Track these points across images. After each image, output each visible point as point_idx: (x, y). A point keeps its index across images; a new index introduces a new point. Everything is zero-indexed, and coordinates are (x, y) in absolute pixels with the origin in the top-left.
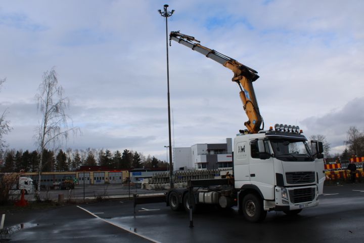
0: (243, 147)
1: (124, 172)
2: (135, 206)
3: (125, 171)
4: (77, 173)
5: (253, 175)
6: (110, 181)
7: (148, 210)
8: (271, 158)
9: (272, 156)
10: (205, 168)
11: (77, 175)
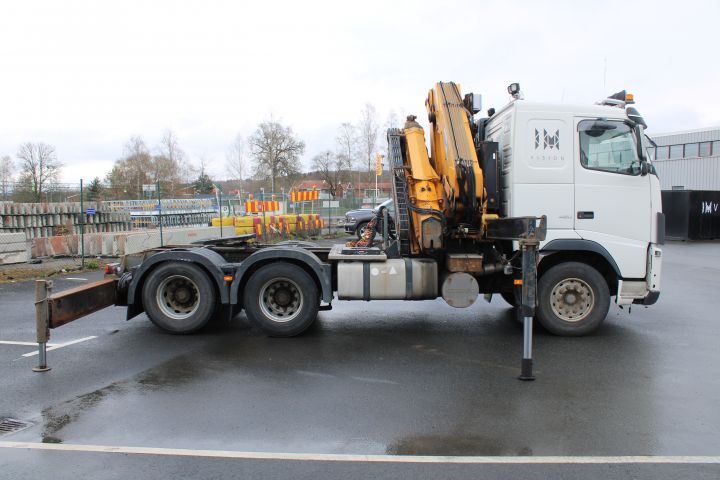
0: (551, 134)
5: (587, 215)
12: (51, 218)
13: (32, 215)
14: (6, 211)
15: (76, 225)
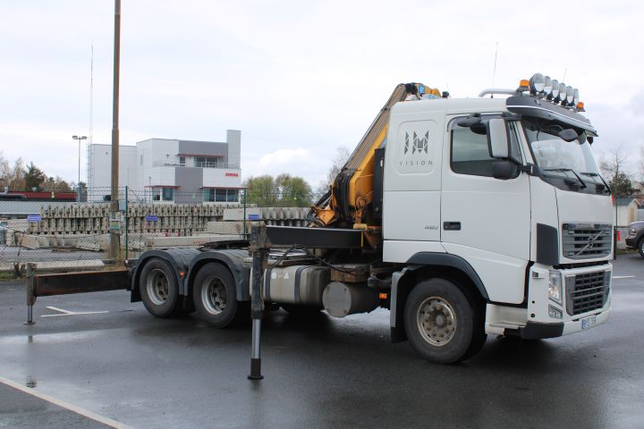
0: (421, 137)
2: (31, 302)
5: (454, 226)
7: (70, 313)
8: (523, 177)
9: (527, 170)
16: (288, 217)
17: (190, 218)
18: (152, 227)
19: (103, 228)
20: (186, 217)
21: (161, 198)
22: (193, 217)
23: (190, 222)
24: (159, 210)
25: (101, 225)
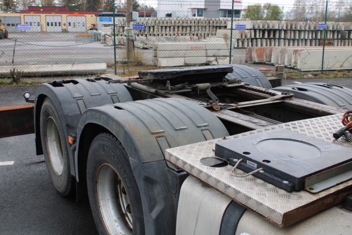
1: (88, 16)
3: (90, 15)
4: (22, 15)
6: (70, 29)
10: (201, 16)
11: (22, 18)
12: (319, 34)
13: (305, 31)
14: (287, 27)
15: (338, 39)
16: (271, 27)
17: (207, 27)
18: (184, 33)
19: (155, 33)
20: (206, 27)
21: (196, 15)
22: (209, 26)
23: (207, 29)
24: (189, 22)
25: (154, 31)
